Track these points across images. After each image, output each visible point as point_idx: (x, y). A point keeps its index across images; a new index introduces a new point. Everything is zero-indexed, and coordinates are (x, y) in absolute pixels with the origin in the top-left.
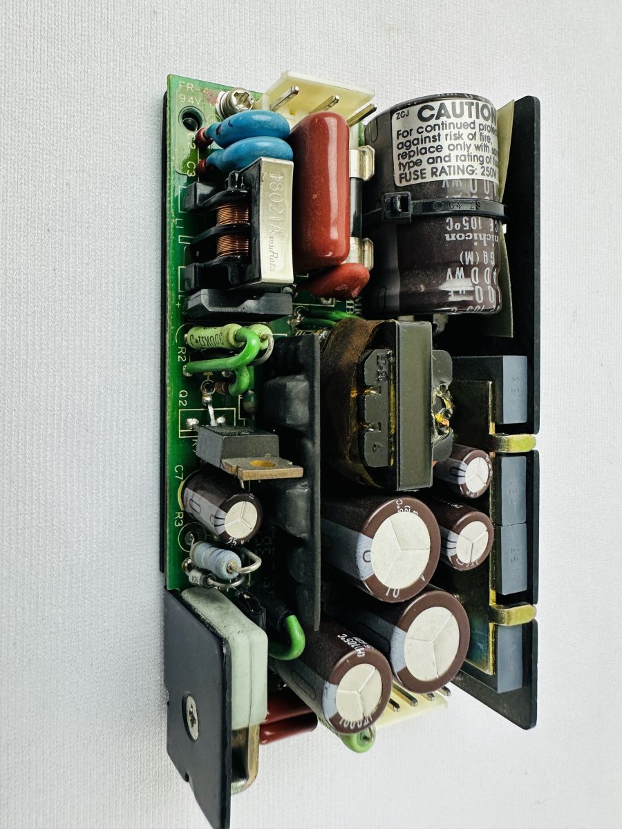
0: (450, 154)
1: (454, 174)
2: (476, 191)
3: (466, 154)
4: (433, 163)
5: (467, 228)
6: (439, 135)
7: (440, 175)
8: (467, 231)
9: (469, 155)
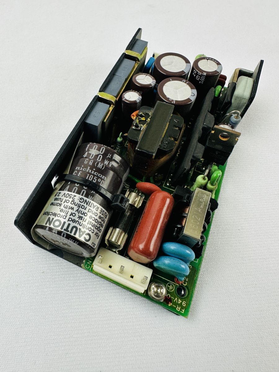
0: (88, 212)
1: (90, 202)
2: (83, 190)
3: (80, 208)
4: (96, 213)
5: (95, 177)
6: (88, 223)
7: (96, 205)
8: (96, 176)
9: (79, 207)
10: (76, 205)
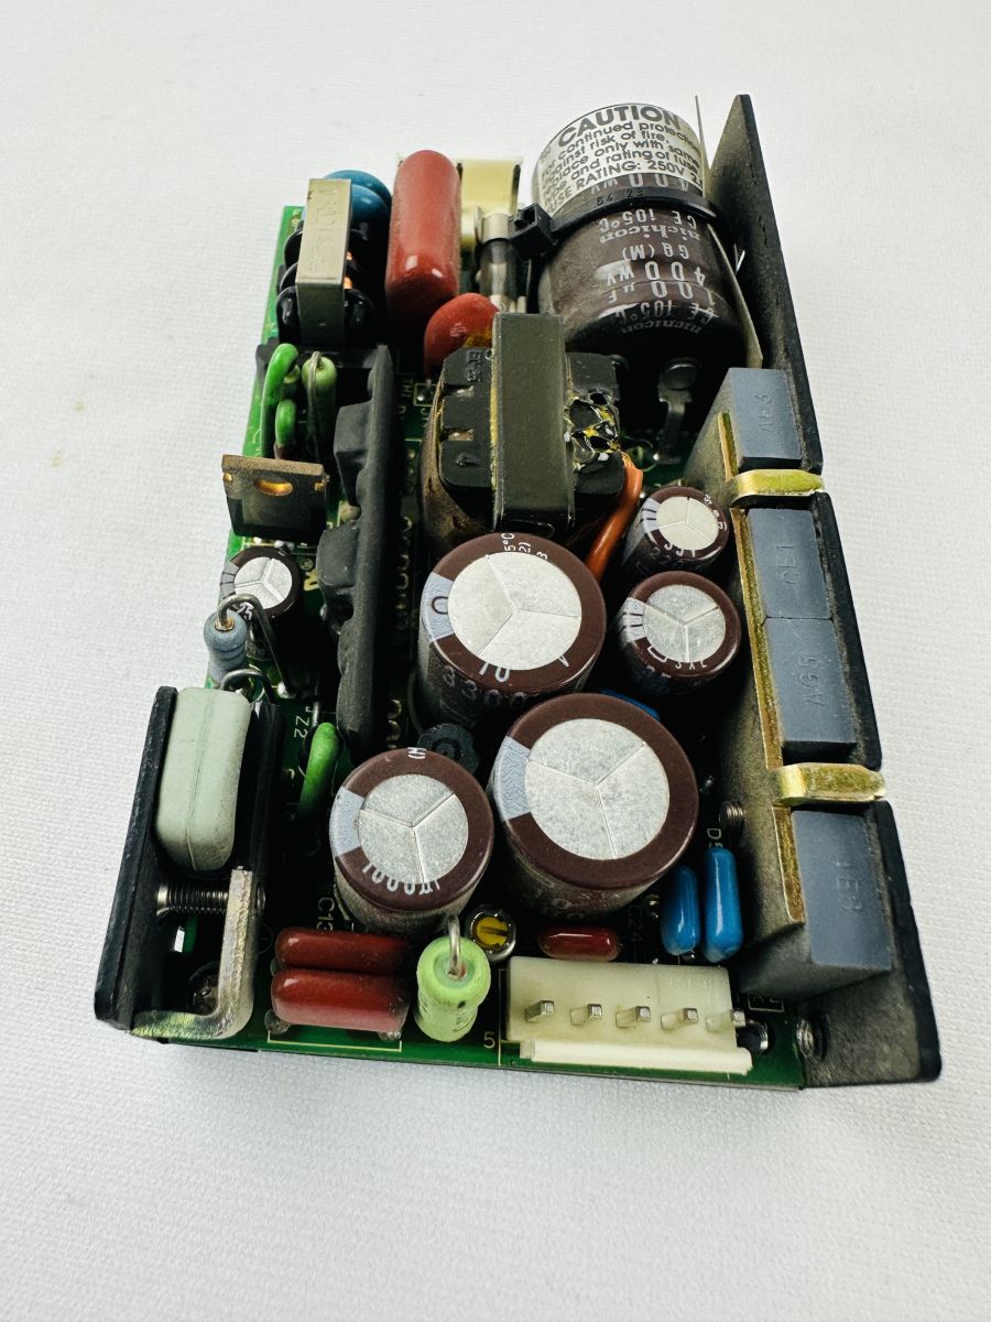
0: (598, 159)
1: (606, 175)
2: (641, 184)
3: (621, 153)
6: (583, 149)
7: (587, 184)
9: (625, 153)
10: (634, 153)
